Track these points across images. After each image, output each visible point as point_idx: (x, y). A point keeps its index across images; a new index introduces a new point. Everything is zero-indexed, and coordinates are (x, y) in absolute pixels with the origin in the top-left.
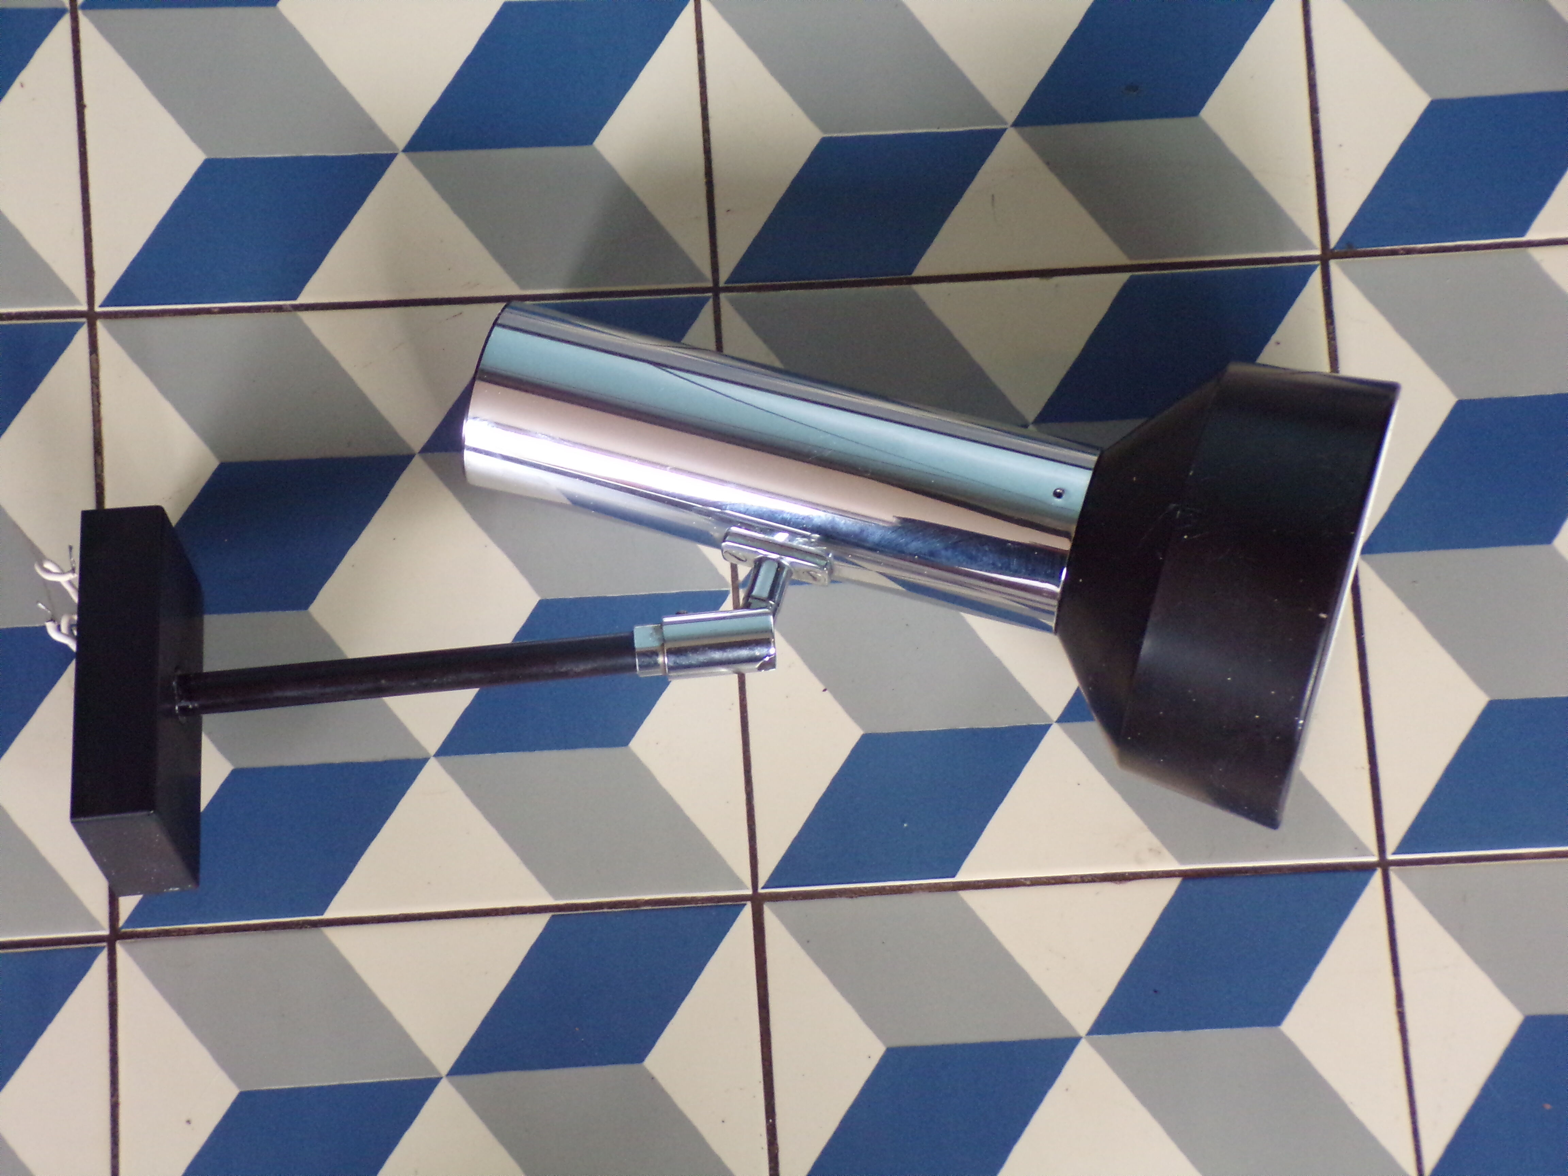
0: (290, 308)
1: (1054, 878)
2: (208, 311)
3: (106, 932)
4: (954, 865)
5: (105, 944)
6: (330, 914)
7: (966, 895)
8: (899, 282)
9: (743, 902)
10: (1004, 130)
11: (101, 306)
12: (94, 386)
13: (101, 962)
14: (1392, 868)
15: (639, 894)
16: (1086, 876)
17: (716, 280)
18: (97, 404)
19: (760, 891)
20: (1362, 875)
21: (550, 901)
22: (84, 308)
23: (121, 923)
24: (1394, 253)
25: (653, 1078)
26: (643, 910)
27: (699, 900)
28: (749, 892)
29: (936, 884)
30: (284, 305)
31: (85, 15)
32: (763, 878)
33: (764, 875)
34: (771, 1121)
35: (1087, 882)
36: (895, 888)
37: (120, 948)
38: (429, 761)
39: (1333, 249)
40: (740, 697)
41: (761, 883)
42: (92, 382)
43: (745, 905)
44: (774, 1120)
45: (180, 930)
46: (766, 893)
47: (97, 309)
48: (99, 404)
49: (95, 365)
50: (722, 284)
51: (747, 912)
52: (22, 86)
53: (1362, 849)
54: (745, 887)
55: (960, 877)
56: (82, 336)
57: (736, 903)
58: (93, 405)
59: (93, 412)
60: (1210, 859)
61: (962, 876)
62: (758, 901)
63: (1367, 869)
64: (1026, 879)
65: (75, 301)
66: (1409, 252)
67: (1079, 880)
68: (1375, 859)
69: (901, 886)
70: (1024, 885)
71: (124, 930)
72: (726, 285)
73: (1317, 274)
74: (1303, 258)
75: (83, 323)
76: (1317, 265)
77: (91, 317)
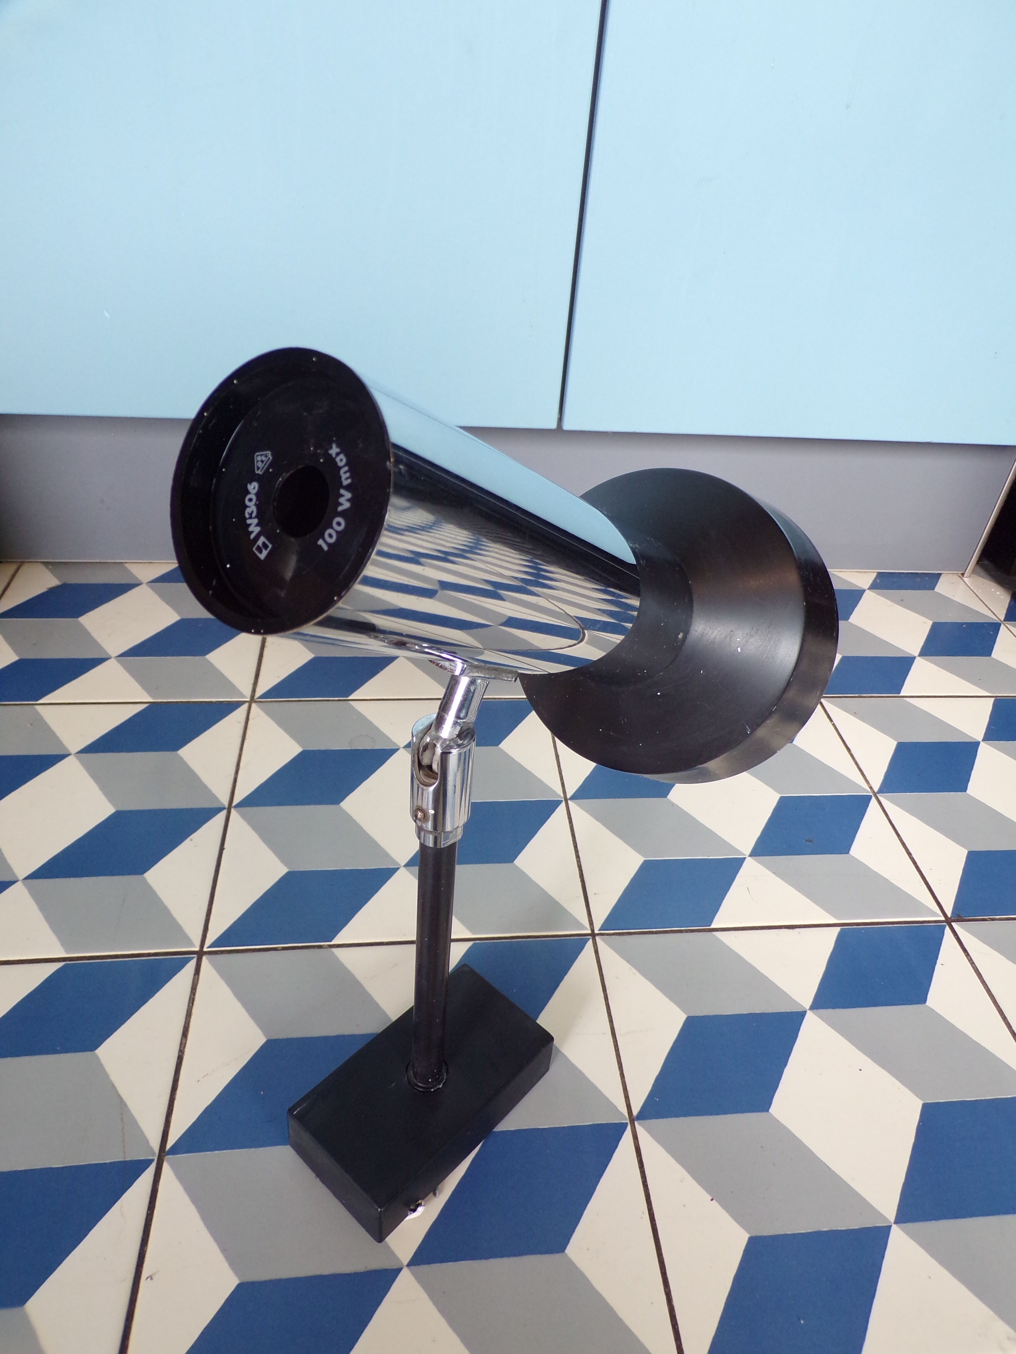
0: (327, 947)
2: (275, 949)
11: (208, 948)
12: (192, 995)
17: (593, 930)
18: (191, 1005)
22: (197, 949)
30: (324, 945)
31: (235, 810)
38: (403, 1270)
39: (951, 917)
40: (648, 1207)
42: (192, 992)
47: (205, 950)
49: (196, 982)
50: (596, 932)
52: (191, 840)
58: (189, 1005)
65: (193, 945)
72: (599, 932)
73: (947, 930)
74: (935, 922)
75: (194, 957)
76: (945, 925)
77: (200, 954)
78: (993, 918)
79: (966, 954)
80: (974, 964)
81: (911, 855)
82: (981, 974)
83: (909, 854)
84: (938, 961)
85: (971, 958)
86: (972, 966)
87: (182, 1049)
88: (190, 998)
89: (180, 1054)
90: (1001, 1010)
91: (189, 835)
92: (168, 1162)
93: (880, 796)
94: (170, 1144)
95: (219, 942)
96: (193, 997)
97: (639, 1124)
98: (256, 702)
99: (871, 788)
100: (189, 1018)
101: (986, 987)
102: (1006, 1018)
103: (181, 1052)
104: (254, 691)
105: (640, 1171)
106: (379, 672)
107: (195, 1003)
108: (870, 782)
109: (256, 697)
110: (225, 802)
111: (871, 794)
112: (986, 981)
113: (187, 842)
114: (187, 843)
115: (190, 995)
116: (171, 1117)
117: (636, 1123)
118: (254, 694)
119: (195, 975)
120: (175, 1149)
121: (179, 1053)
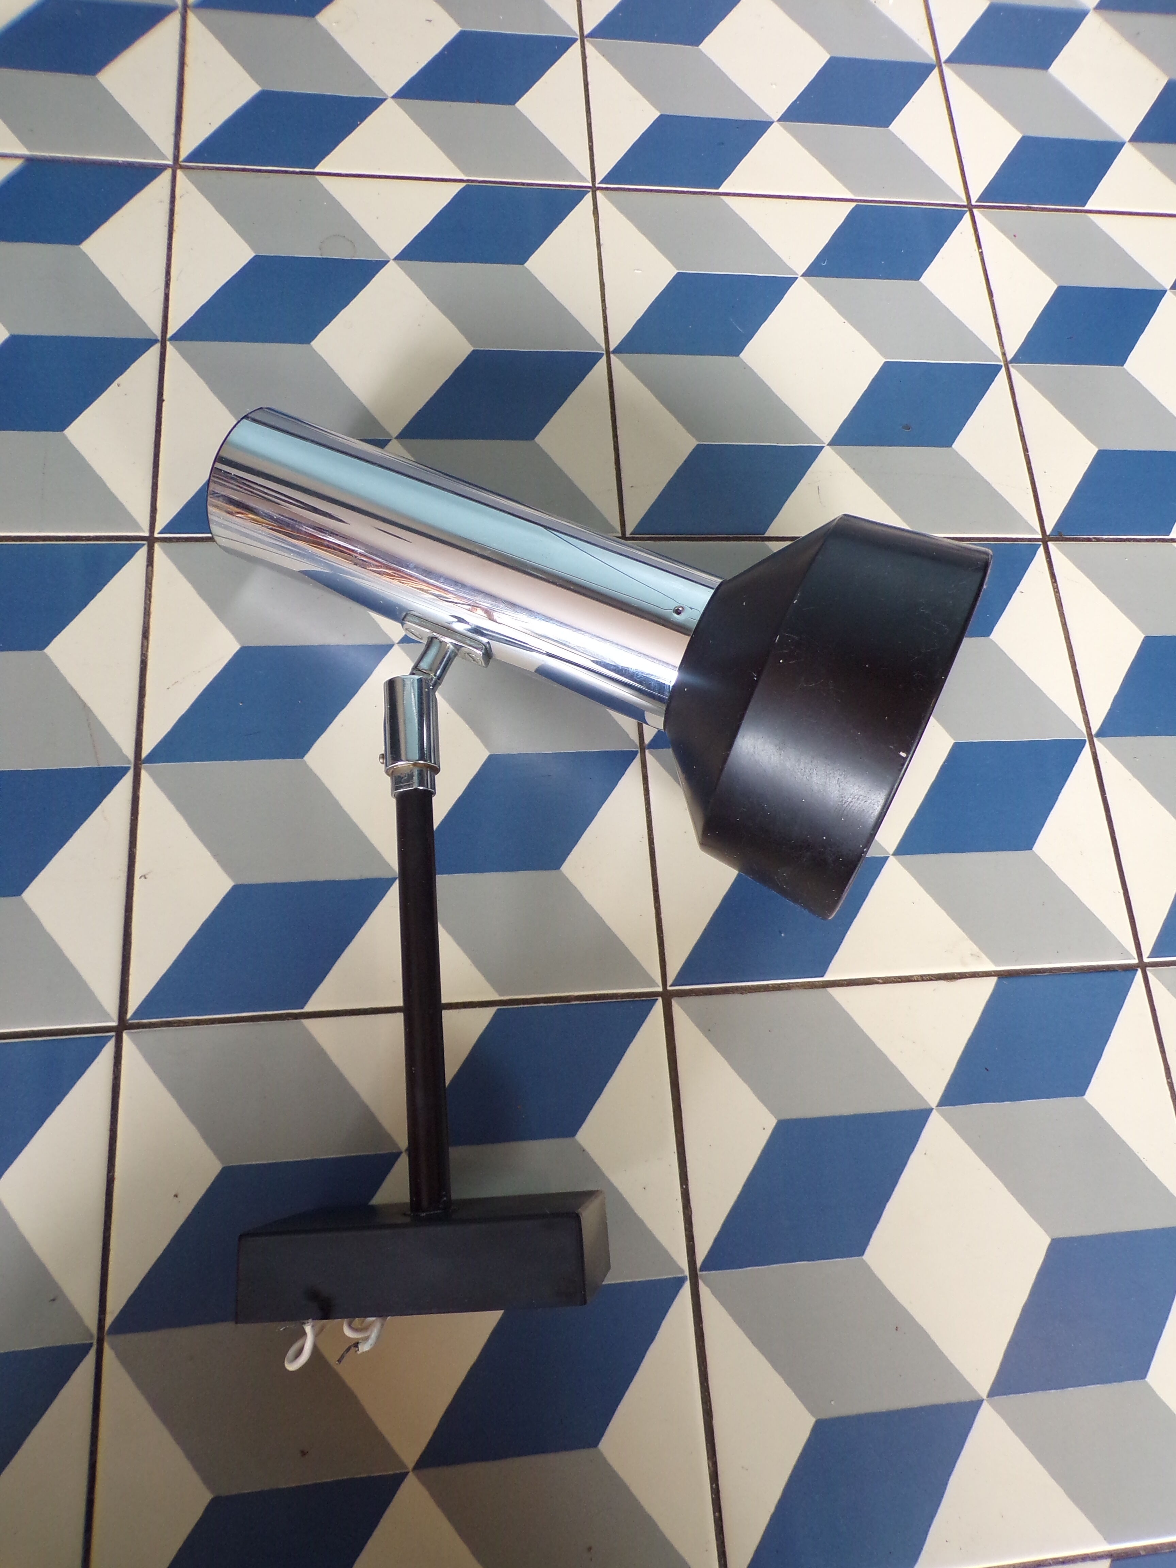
1: (900, 977)
3: (114, 1024)
4: (823, 966)
5: (113, 1034)
6: (309, 1008)
7: (833, 991)
8: (756, 539)
9: (655, 998)
10: (823, 447)
11: (160, 533)
12: (148, 589)
13: (108, 1051)
14: (1148, 968)
15: (570, 992)
16: (925, 976)
19: (669, 988)
20: (1129, 974)
21: (496, 997)
22: (147, 534)
23: (129, 1016)
24: (1089, 540)
25: (584, 1151)
26: (573, 1005)
27: (619, 996)
28: (660, 989)
29: (809, 982)
31: (171, 344)
32: (671, 978)
33: (671, 976)
34: (684, 1187)
35: (926, 981)
36: (776, 986)
37: (125, 1036)
39: (1049, 535)
40: (648, 832)
41: (670, 981)
42: (147, 586)
43: (657, 999)
44: (687, 1185)
45: (180, 1021)
46: (673, 990)
47: (156, 535)
48: (150, 602)
49: (150, 574)
51: (659, 1004)
52: (118, 385)
53: (1125, 953)
54: (657, 986)
55: (828, 977)
56: (142, 553)
57: (649, 999)
58: (145, 603)
59: (145, 609)
60: (1017, 961)
61: (829, 976)
62: (667, 997)
63: (1130, 969)
64: (879, 978)
66: (1098, 540)
67: (920, 979)
68: (1136, 961)
69: (782, 984)
70: (878, 983)
71: (130, 1021)
72: (631, 536)
73: (1041, 551)
74: (1030, 540)
75: (144, 544)
76: (1040, 545)
77: (151, 541)
78: (1099, 538)
79: (1053, 580)
80: (1059, 593)
81: (1028, 452)
82: (1062, 606)
83: (1026, 450)
84: (1018, 588)
85: (1057, 585)
86: (1055, 594)
87: (144, 652)
88: (146, 594)
89: (143, 658)
90: (1072, 648)
91: (116, 379)
92: (145, 769)
93: (1013, 366)
94: (145, 753)
95: (170, 527)
96: (149, 592)
97: (650, 753)
98: (181, 167)
99: (1004, 354)
100: (147, 617)
101: (1063, 621)
102: (1073, 655)
103: (144, 656)
104: (177, 147)
105: (645, 798)
106: (358, 125)
107: (153, 600)
108: (1005, 345)
109: (181, 159)
110: (157, 332)
111: (1002, 364)
112: (1065, 614)
113: (113, 387)
114: (112, 390)
115: (146, 591)
116: (142, 725)
117: (647, 751)
118: (179, 152)
119: (148, 566)
120: (152, 758)
121: (141, 657)
